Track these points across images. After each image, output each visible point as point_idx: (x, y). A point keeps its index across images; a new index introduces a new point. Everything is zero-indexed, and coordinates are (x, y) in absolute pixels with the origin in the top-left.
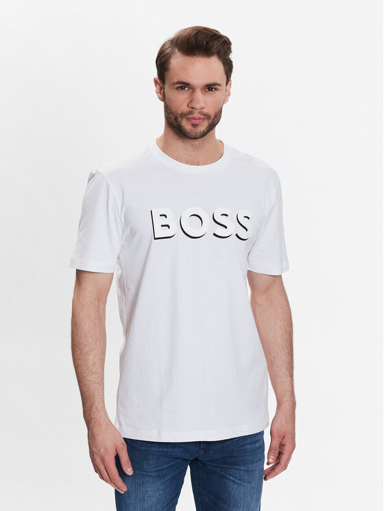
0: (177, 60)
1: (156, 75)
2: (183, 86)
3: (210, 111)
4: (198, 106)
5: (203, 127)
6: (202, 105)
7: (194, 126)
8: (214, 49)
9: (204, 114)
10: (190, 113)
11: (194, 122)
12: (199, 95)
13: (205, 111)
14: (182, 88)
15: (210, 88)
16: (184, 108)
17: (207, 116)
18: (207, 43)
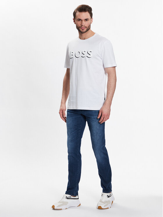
0: (78, 13)
1: (73, 18)
2: (80, 20)
3: (87, 25)
4: (83, 25)
5: (85, 30)
6: (84, 24)
7: (83, 30)
8: (87, 10)
9: (85, 27)
10: (81, 26)
11: (82, 29)
12: (83, 22)
13: (85, 26)
14: (79, 20)
15: (86, 20)
16: (80, 25)
17: (86, 27)
18: (85, 8)
